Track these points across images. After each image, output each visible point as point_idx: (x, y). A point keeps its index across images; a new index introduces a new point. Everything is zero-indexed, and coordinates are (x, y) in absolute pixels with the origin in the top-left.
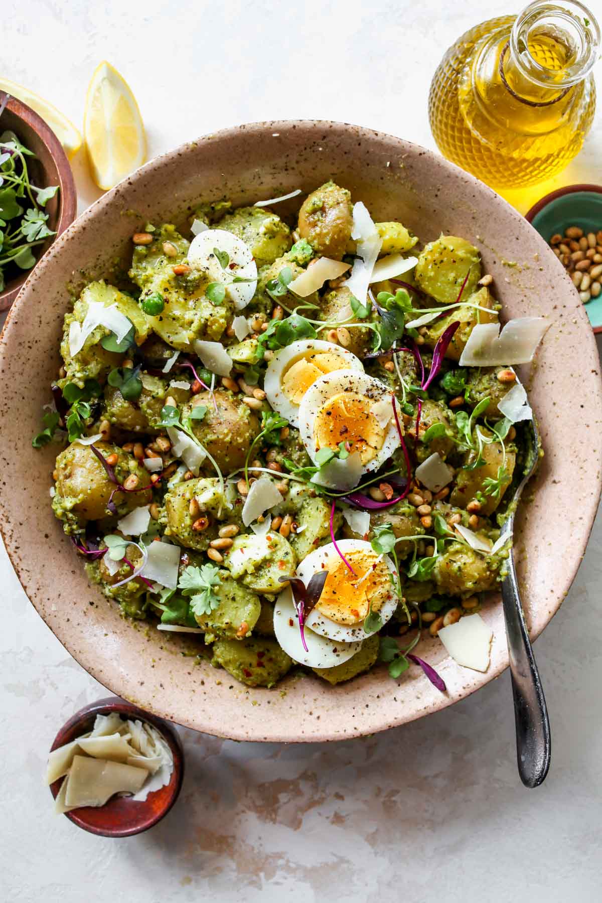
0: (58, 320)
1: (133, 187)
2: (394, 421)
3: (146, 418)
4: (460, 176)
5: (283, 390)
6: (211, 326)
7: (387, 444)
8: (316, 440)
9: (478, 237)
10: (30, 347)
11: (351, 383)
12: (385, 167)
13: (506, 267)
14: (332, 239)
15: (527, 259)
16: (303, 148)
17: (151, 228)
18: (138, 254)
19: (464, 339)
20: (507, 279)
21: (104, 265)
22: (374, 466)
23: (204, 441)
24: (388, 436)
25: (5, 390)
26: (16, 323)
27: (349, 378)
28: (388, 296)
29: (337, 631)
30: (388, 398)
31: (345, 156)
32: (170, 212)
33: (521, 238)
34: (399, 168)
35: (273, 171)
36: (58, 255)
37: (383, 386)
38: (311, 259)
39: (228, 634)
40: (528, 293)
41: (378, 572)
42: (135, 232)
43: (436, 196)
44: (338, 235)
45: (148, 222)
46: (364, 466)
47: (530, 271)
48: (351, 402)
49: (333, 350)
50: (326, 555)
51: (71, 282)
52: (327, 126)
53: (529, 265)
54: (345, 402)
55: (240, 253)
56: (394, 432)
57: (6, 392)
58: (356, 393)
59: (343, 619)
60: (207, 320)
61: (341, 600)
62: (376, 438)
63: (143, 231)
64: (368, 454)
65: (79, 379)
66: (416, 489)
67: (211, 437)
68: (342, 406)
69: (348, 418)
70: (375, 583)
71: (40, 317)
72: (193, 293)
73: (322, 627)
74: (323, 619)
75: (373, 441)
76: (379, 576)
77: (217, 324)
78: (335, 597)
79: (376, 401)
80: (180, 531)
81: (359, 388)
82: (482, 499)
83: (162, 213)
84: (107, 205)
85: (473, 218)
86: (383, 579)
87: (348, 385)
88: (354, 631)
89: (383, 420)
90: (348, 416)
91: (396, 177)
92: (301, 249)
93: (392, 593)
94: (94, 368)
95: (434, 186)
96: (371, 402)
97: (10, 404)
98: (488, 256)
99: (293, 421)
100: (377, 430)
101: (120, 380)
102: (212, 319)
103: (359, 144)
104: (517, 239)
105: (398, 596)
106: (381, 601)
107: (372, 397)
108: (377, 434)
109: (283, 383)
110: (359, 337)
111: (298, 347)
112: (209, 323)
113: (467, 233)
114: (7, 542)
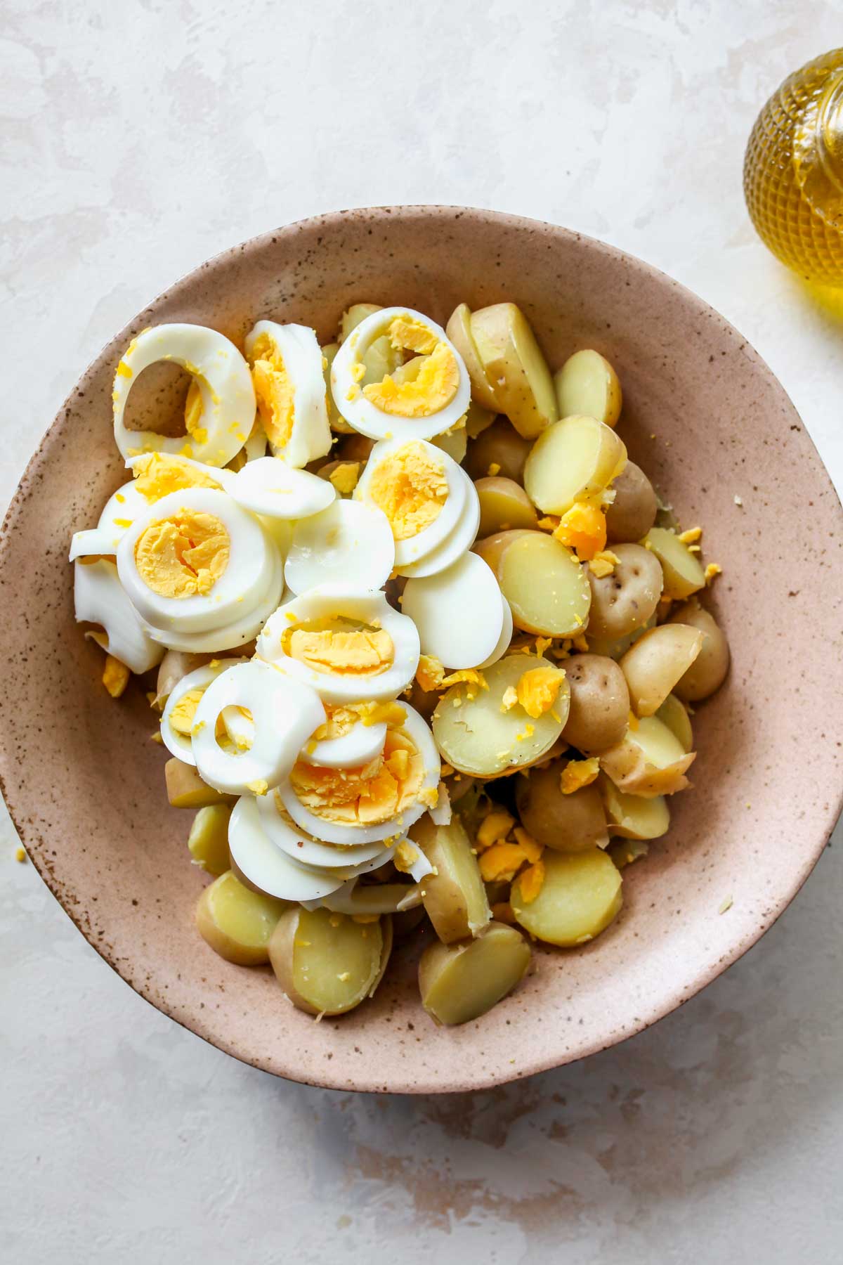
1: (86, 398)
10: (25, 660)
16: (295, 263)
25: (12, 728)
35: (267, 309)
36: (19, 525)
52: (318, 223)
57: (14, 731)
97: (25, 745)
103: (370, 232)
114: (85, 929)
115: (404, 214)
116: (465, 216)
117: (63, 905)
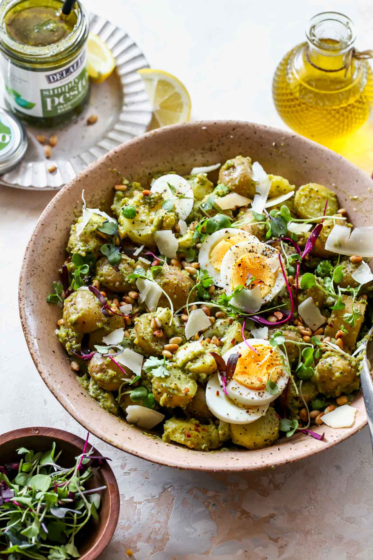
0: (66, 230)
1: (117, 154)
2: (280, 269)
3: (123, 276)
4: (318, 148)
5: (211, 262)
6: (165, 221)
7: (277, 284)
8: (232, 285)
9: (334, 185)
10: (49, 242)
11: (252, 247)
12: (272, 146)
13: (353, 200)
14: (240, 181)
15: (364, 193)
16: (221, 136)
17: (126, 182)
18: (118, 196)
19: (326, 235)
20: (355, 209)
21: (96, 203)
22: (269, 298)
23: (161, 284)
24: (277, 279)
25: (33, 262)
26: (43, 224)
27: (252, 244)
28: (276, 212)
29: (248, 392)
30: (276, 256)
31: (247, 141)
32: (138, 174)
33: (359, 181)
34: (281, 146)
35: (203, 151)
36: (71, 190)
37: (273, 248)
38: (227, 194)
39: (176, 392)
40: (367, 214)
41: (274, 358)
42: (116, 184)
43: (305, 162)
44: (244, 179)
45: (124, 178)
46: (263, 298)
47: (367, 200)
48: (253, 258)
49: (241, 233)
50: (240, 348)
51: (76, 207)
52: (236, 122)
53: (366, 196)
54: (249, 259)
55: (183, 186)
56: (281, 276)
57: (33, 264)
58: (256, 253)
59: (252, 383)
60: (163, 217)
61: (250, 372)
62: (270, 280)
63: (121, 183)
64: (266, 290)
65: (83, 251)
66: (299, 323)
67: (165, 280)
68: (248, 261)
69: (252, 268)
70: (272, 364)
71: (57, 225)
72: (154, 207)
73: (238, 390)
74: (239, 385)
75: (268, 281)
76: (275, 360)
77: (169, 219)
78: (246, 370)
79: (268, 257)
80: (145, 335)
81: (258, 250)
82: (344, 330)
83: (133, 174)
84: (101, 163)
85: (329, 173)
86: (278, 362)
87: (251, 248)
88: (259, 393)
89: (273, 268)
90: (252, 267)
91: (280, 152)
92: (220, 188)
93: (284, 372)
94: (92, 244)
95: (303, 155)
96: (265, 258)
97: (35, 271)
98: (341, 197)
99: (217, 283)
100: (270, 274)
101: (108, 252)
102: (166, 216)
103: (255, 133)
104: (357, 181)
105: (288, 374)
106: (277, 376)
107: (266, 255)
108: (270, 277)
109: (210, 257)
110: (258, 232)
111: (219, 234)
112: (164, 219)
113: (327, 183)
114: (30, 346)
115: (271, 130)
116: (297, 137)
117: (25, 334)
